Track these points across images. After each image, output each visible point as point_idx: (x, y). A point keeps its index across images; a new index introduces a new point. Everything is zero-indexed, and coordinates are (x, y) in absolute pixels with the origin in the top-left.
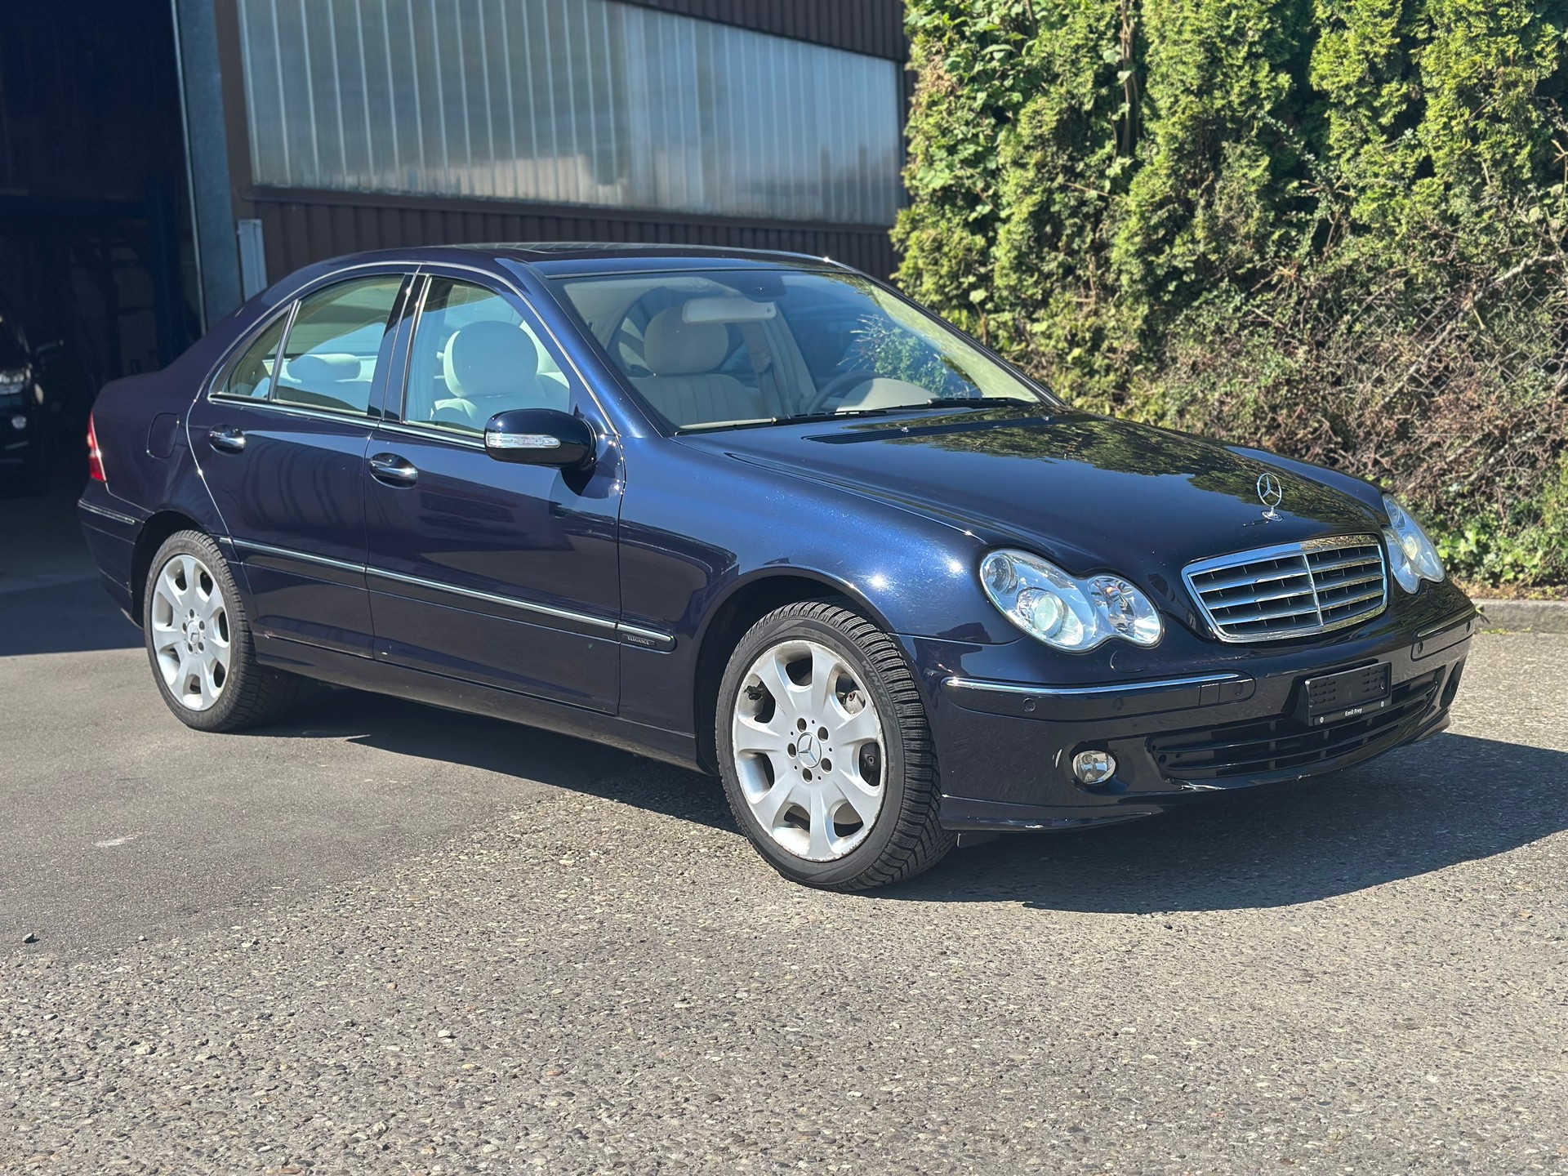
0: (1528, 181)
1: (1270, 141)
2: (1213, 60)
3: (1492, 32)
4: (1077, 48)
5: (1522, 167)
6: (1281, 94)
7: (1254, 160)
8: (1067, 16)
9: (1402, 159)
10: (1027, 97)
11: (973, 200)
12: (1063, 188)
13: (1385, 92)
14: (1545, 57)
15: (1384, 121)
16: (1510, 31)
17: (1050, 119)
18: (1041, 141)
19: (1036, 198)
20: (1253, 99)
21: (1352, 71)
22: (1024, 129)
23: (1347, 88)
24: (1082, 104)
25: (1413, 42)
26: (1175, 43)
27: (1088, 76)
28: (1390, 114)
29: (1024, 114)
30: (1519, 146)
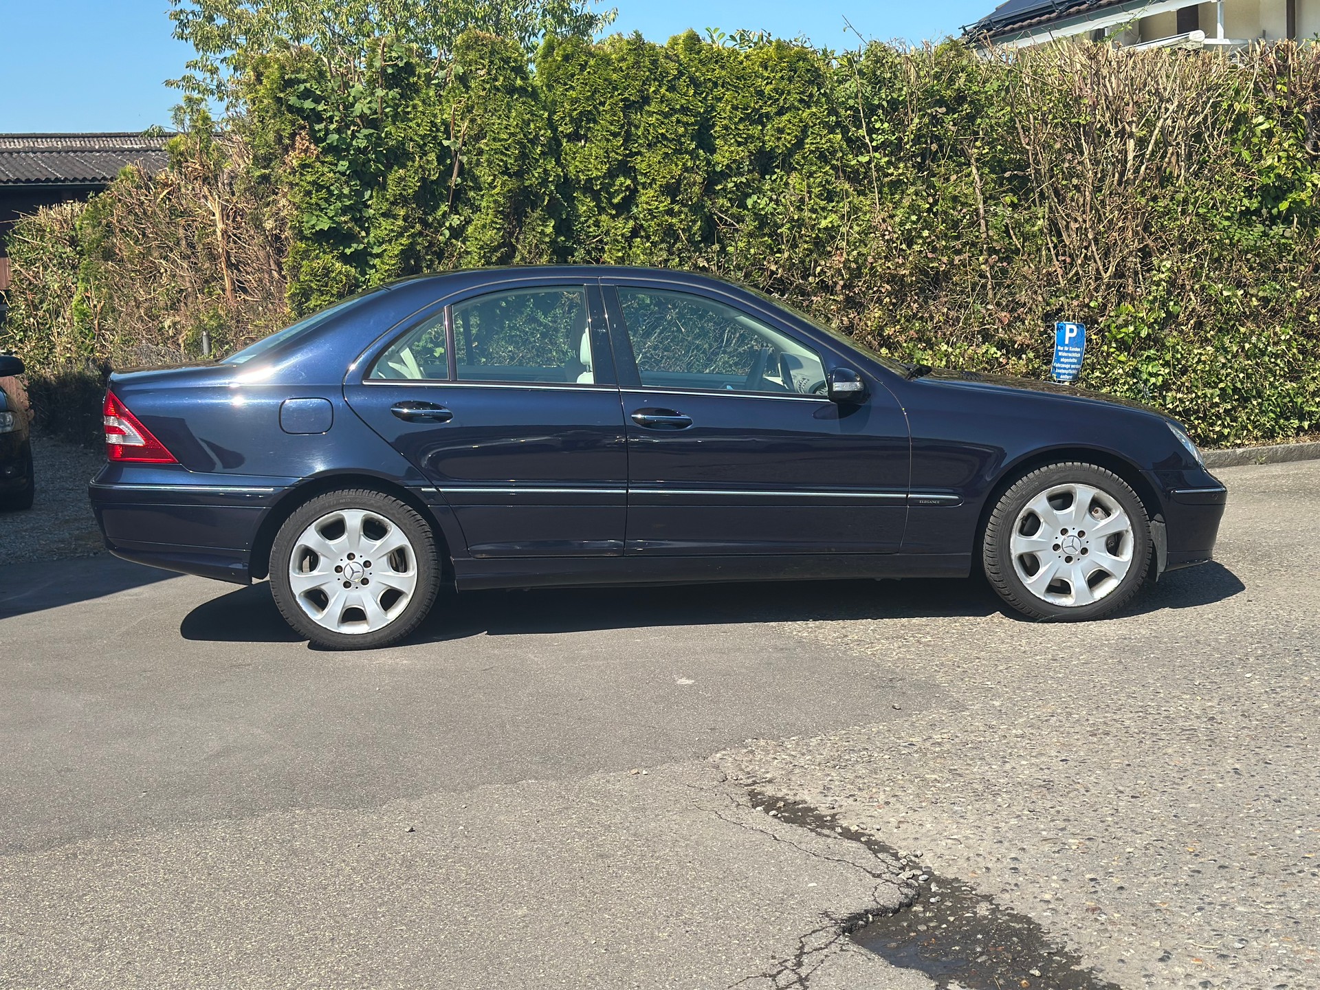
0: (700, 242)
1: (552, 210)
2: (523, 156)
3: (676, 151)
4: (423, 137)
5: (695, 234)
6: (559, 180)
7: (544, 222)
8: (408, 113)
9: (623, 227)
10: (389, 167)
11: (350, 238)
12: (420, 234)
13: (618, 183)
14: (699, 169)
15: (615, 201)
16: (687, 152)
17: (414, 183)
18: (402, 200)
19: (404, 241)
20: (544, 182)
21: (597, 170)
22: (392, 190)
23: (597, 178)
24: (430, 174)
25: (632, 155)
26: (494, 139)
27: (432, 156)
28: (619, 198)
29: (391, 178)
30: (694, 222)
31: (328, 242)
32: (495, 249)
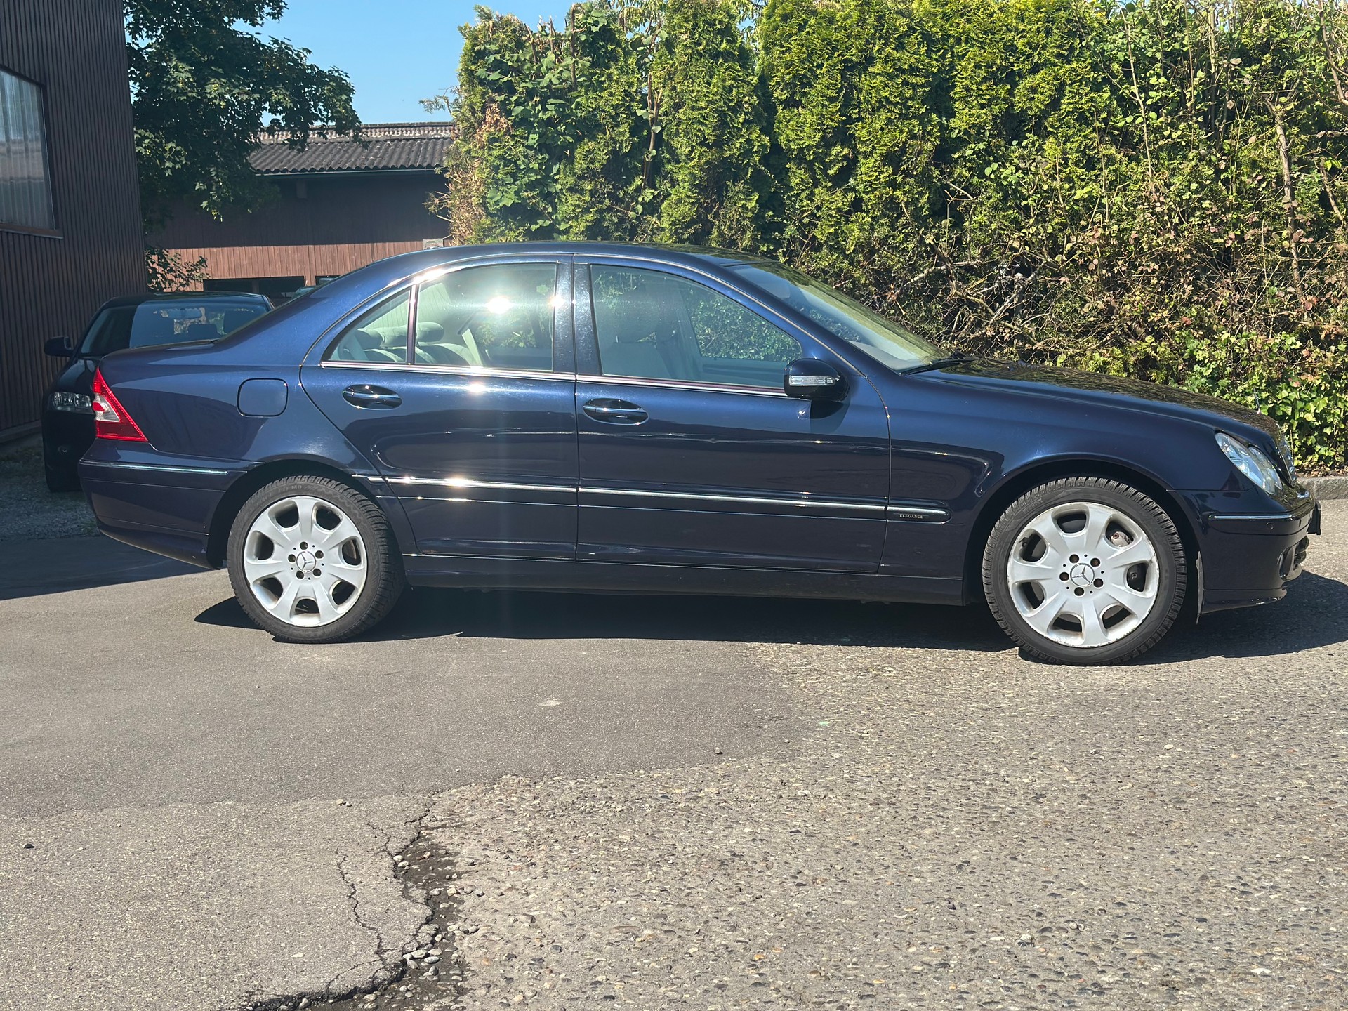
0: (927, 217)
1: (758, 182)
2: (723, 124)
3: (902, 117)
4: (616, 107)
5: (922, 207)
6: (766, 150)
7: (748, 196)
8: (603, 82)
9: (839, 200)
10: (579, 139)
11: (535, 214)
12: (610, 209)
13: (833, 152)
14: (931, 135)
15: (831, 172)
16: (914, 117)
17: (602, 156)
18: (591, 174)
19: (590, 217)
20: (748, 153)
21: (811, 138)
22: (580, 164)
23: (809, 148)
24: (621, 147)
25: (850, 120)
26: (693, 108)
27: (625, 127)
28: (835, 168)
29: (580, 150)
30: (921, 194)
31: (515, 219)
32: (688, 225)
